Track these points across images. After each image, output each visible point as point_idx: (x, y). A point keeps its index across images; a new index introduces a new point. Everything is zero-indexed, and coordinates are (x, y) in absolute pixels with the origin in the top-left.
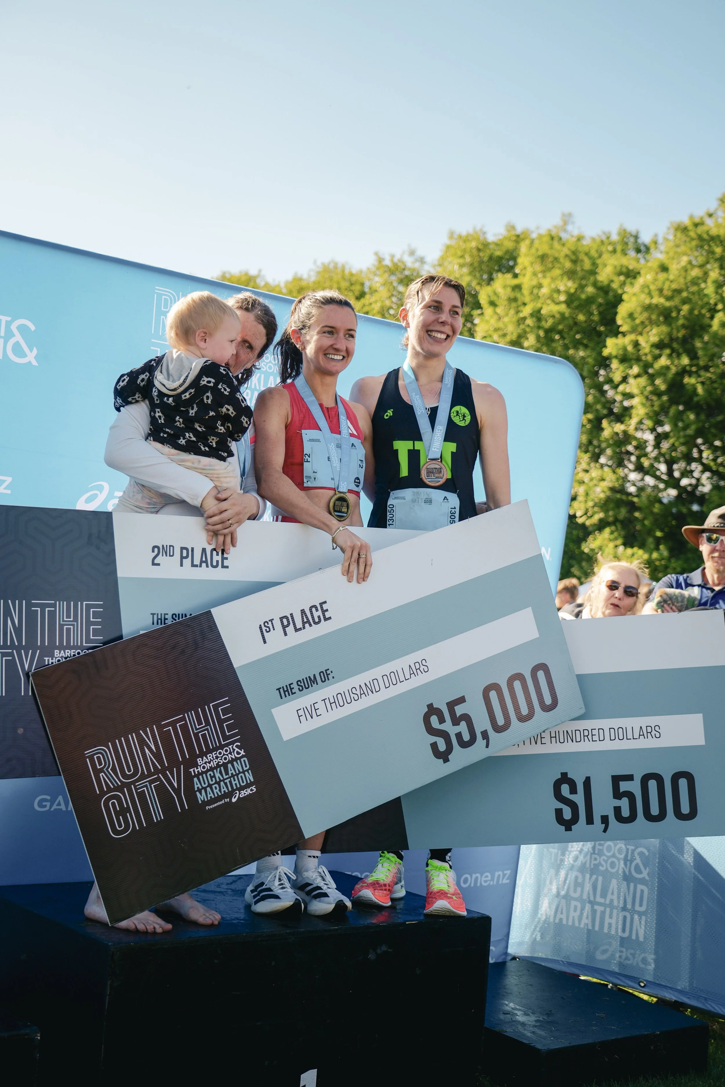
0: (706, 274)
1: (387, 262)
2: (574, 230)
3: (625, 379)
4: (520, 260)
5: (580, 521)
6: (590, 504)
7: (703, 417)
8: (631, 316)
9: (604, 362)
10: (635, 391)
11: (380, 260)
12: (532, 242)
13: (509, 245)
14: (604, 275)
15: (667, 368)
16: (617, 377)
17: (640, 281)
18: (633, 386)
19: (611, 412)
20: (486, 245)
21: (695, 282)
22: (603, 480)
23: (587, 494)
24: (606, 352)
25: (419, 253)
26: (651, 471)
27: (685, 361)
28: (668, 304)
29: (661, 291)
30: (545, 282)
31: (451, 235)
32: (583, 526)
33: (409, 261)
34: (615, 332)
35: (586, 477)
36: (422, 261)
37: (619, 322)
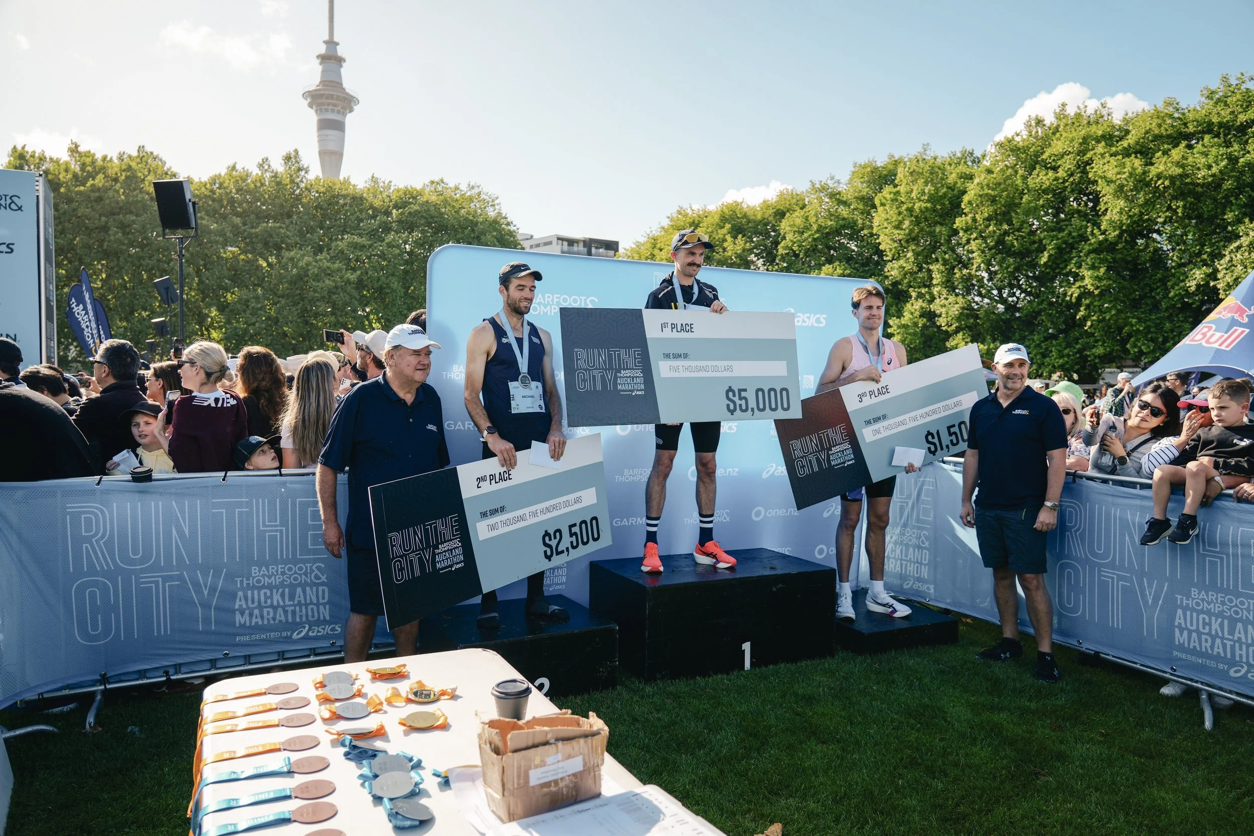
0: (1016, 172)
1: (818, 186)
2: (930, 154)
3: (968, 242)
4: (898, 177)
5: (944, 329)
6: (949, 318)
7: (1018, 260)
8: (970, 203)
9: (955, 232)
10: (974, 249)
11: (813, 184)
12: (905, 164)
13: (891, 167)
14: (952, 178)
15: (994, 232)
16: (964, 240)
17: (976, 181)
18: (973, 245)
19: (960, 262)
20: (876, 168)
21: (1008, 178)
22: (957, 303)
23: (947, 313)
24: (955, 226)
25: (837, 178)
26: (988, 295)
27: (1005, 227)
28: (993, 193)
29: (988, 185)
30: (915, 188)
31: (855, 165)
32: (947, 331)
33: (831, 183)
34: (962, 213)
35: (946, 302)
36: (839, 182)
37: (963, 207)
